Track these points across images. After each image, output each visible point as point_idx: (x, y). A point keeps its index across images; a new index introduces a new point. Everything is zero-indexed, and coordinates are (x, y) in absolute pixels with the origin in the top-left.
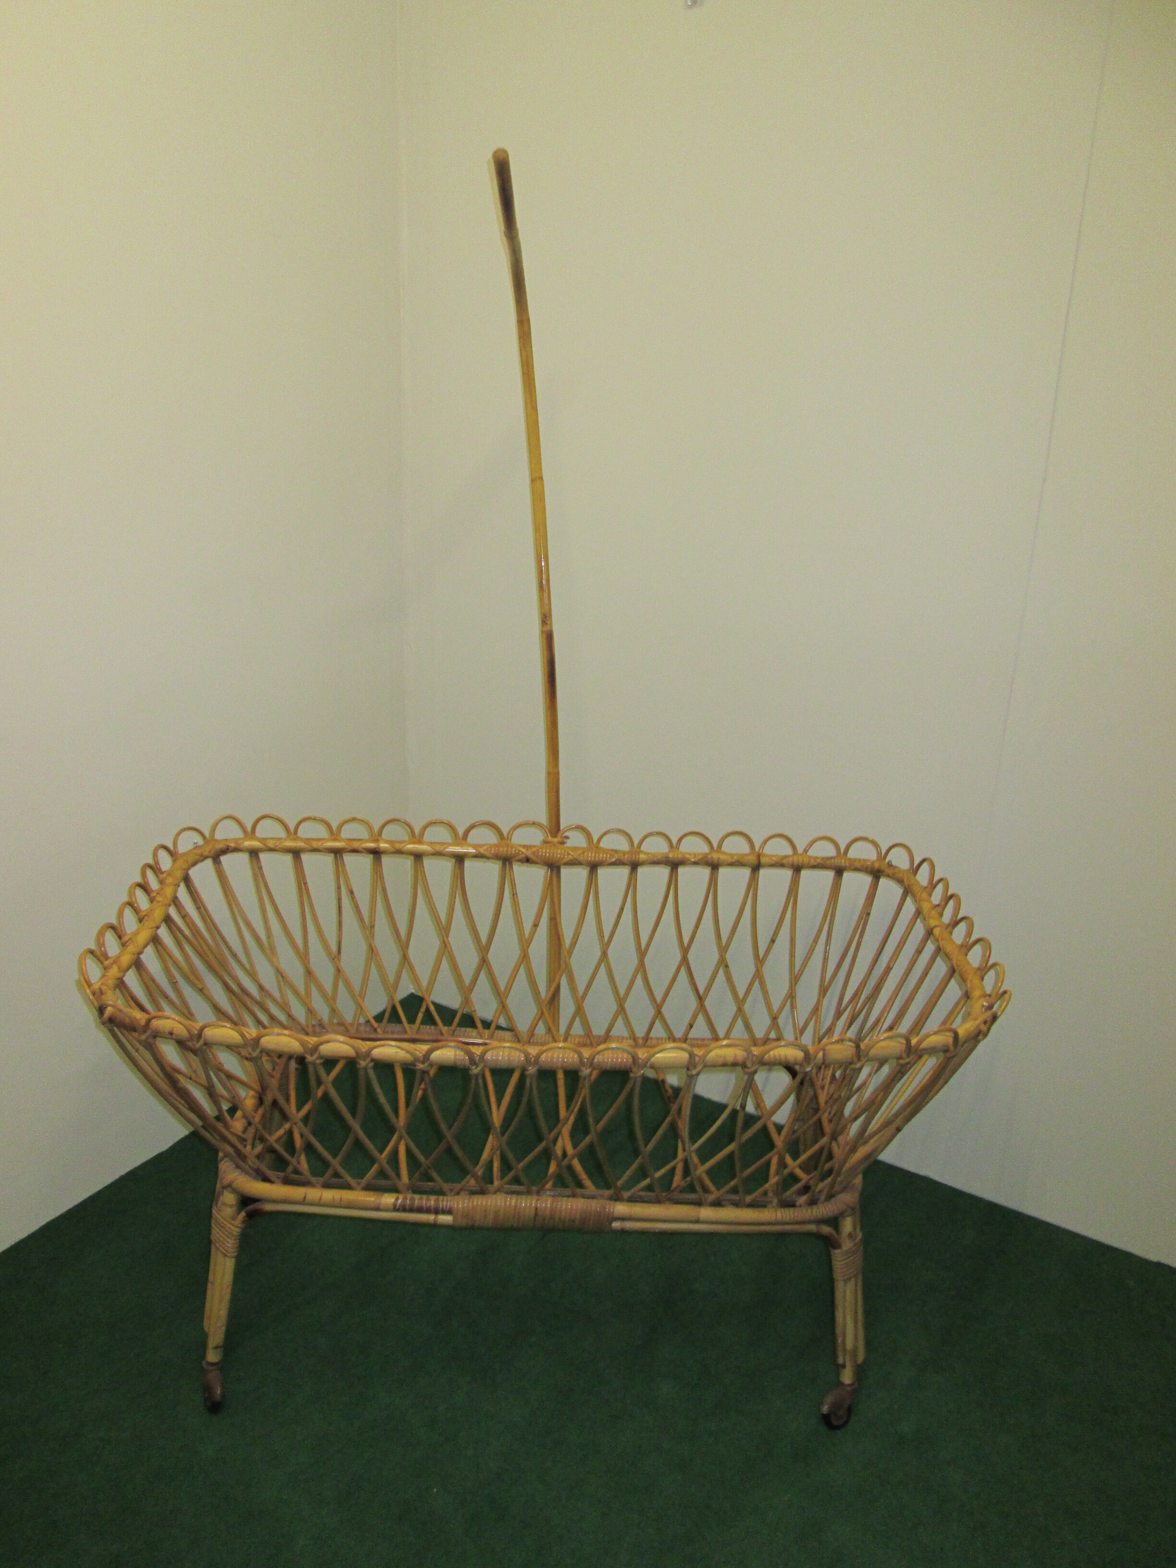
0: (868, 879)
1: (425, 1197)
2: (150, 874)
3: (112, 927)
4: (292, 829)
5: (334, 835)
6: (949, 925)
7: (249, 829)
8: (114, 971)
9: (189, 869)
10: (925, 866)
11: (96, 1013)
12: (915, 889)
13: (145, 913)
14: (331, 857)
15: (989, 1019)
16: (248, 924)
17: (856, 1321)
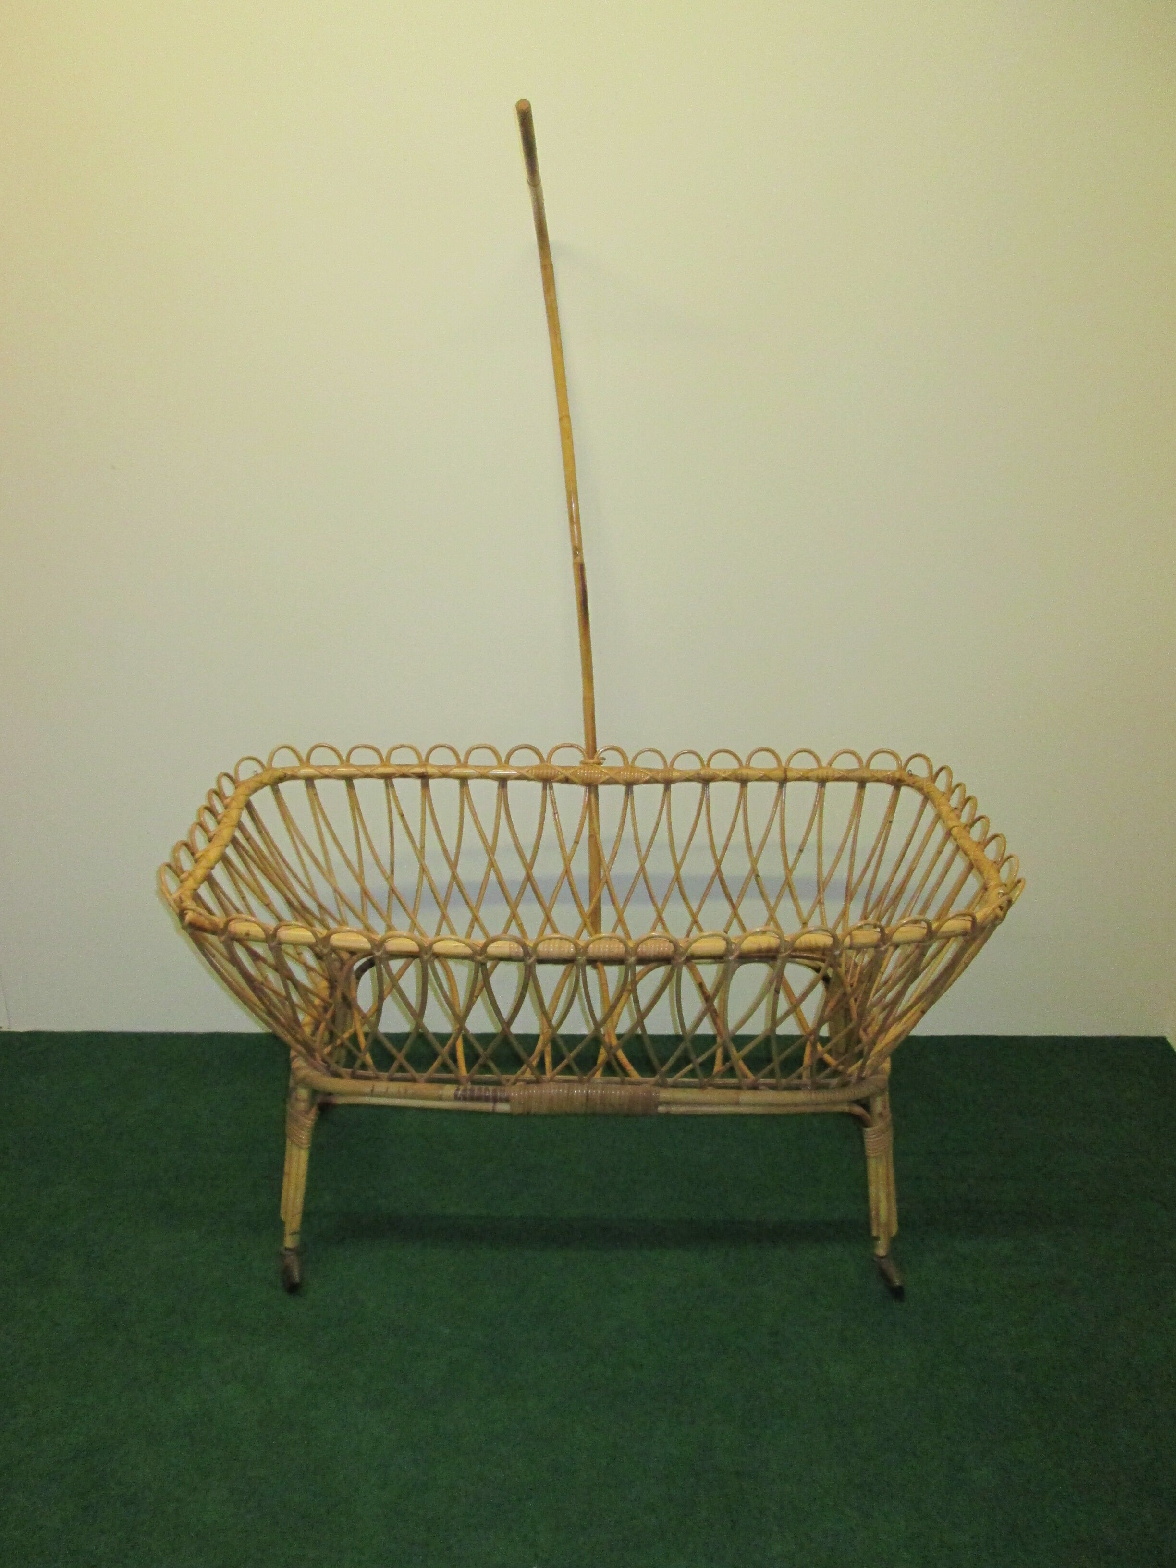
0: (889, 789)
1: (483, 1087)
2: (215, 799)
3: (186, 845)
4: (344, 757)
5: (385, 762)
6: (966, 825)
7: (304, 757)
8: (190, 884)
9: (250, 795)
10: (943, 774)
11: (177, 919)
12: (935, 795)
13: (213, 833)
14: (382, 782)
15: (1005, 905)
16: (306, 847)
17: (888, 1195)
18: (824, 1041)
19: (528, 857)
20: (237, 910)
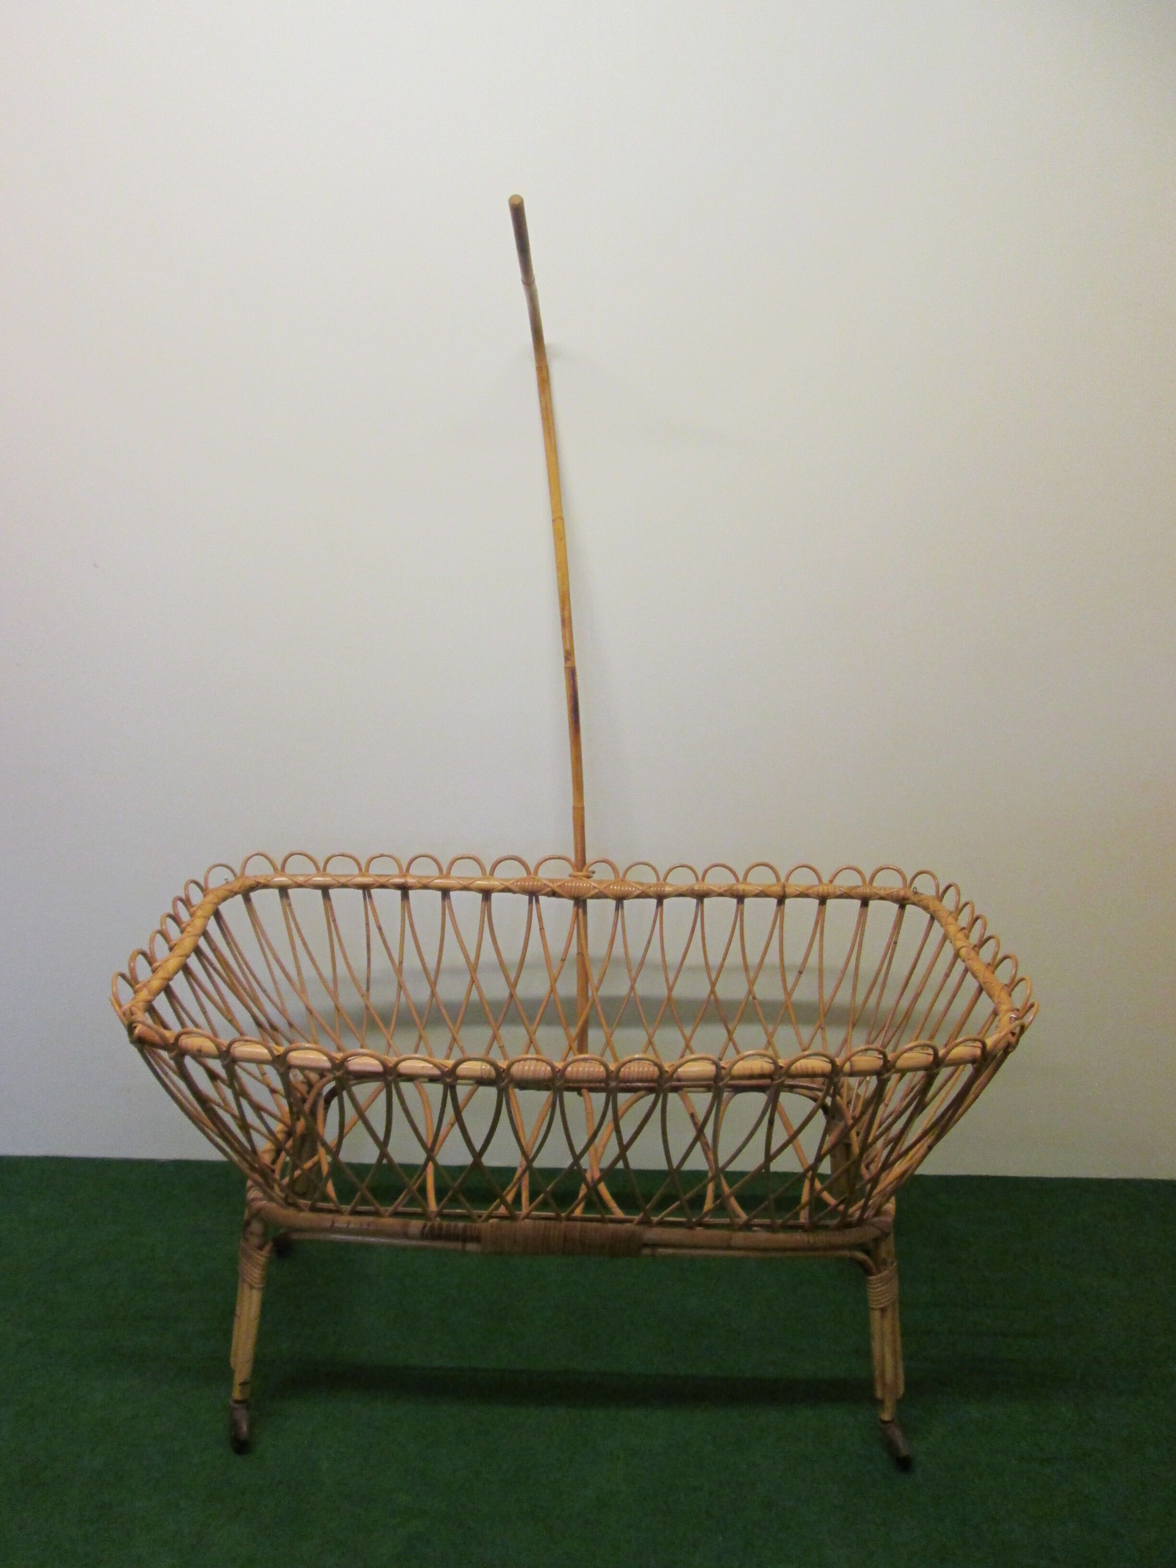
0: (894, 907)
1: (453, 1223)
2: (181, 907)
3: (144, 953)
4: (321, 865)
5: (362, 872)
6: (976, 945)
7: (279, 867)
8: (144, 995)
9: (218, 904)
10: (951, 891)
11: (126, 1031)
12: (942, 914)
13: (175, 942)
14: (360, 892)
15: (1017, 1031)
16: (278, 961)
17: (895, 1352)
18: (822, 1178)
19: (513, 976)
20: (196, 1025)
